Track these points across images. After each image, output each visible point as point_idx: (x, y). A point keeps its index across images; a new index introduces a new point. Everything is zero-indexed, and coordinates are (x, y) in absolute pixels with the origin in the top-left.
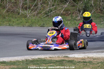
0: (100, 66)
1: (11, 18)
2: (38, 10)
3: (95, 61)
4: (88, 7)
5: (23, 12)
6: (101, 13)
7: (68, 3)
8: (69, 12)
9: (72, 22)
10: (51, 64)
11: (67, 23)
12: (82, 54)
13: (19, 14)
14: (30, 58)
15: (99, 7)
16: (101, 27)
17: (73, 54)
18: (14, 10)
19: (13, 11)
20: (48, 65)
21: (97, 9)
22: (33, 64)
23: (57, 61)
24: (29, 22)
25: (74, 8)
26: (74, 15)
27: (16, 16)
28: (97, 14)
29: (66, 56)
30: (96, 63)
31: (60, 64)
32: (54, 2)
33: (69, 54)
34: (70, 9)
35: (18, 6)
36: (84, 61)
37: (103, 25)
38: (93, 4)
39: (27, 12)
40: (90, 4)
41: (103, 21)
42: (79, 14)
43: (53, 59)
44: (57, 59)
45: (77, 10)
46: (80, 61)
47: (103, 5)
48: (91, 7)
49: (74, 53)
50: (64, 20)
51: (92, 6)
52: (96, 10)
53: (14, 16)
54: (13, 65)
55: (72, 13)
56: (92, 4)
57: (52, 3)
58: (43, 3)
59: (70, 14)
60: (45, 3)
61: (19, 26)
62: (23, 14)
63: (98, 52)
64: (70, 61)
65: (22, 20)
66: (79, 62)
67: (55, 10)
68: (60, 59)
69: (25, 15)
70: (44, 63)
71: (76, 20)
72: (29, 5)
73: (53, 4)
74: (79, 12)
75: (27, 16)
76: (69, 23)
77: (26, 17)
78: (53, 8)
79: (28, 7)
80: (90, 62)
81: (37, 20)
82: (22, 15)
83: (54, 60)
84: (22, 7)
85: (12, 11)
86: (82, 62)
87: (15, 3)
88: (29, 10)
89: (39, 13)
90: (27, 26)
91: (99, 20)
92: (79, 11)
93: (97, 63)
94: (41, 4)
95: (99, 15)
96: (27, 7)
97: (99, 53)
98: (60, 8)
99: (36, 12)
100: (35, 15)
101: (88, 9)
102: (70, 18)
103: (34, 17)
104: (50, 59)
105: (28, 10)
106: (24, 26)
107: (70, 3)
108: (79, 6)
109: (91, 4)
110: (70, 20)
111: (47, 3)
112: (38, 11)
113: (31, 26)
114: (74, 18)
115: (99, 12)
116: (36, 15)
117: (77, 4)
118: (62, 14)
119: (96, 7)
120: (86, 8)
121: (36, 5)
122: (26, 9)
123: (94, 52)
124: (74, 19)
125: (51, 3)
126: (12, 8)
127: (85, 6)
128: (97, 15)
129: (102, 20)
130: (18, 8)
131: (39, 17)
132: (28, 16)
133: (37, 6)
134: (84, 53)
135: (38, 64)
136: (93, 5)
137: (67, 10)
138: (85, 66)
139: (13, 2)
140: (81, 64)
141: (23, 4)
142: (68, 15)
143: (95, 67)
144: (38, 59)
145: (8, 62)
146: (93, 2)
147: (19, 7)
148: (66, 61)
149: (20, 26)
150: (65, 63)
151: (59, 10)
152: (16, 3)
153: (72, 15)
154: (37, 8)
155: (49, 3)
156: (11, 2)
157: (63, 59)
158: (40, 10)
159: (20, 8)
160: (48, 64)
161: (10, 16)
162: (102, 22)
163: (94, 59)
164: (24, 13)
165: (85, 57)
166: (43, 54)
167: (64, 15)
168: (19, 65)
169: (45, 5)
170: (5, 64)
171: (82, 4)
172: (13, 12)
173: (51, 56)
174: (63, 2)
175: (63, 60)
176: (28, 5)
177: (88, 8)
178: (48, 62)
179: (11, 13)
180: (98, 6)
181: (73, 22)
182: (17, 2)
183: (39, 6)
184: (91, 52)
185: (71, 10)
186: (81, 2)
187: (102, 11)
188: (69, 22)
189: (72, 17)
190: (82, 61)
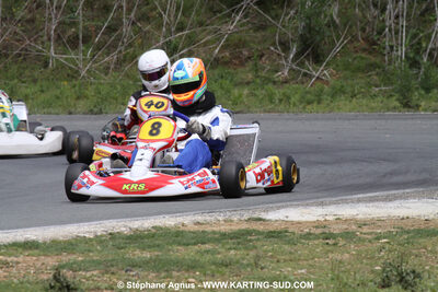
0: (387, 246)
1: (16, 81)
2: (123, 48)
3: (365, 229)
4: (317, 29)
5: (62, 58)
6: (370, 53)
7: (238, 18)
8: (246, 53)
9: (256, 92)
10: (208, 246)
11: (240, 96)
12: (313, 208)
13: (46, 65)
14: (125, 226)
15: (363, 30)
16: (372, 109)
17: (279, 208)
18: (26, 50)
19: (23, 52)
20: (196, 247)
21: (355, 38)
22: (139, 248)
23: (224, 236)
24: (86, 97)
25: (263, 33)
26: (266, 63)
27: (36, 74)
28: (355, 56)
29: (255, 216)
30: (369, 237)
31: (239, 243)
32: (183, 14)
33: (266, 211)
34: (248, 38)
35: (41, 34)
36: (324, 233)
37: (379, 99)
38: (338, 16)
39: (80, 58)
40: (326, 16)
41: (378, 83)
42: (286, 59)
43: (209, 229)
44: (225, 228)
45: (274, 44)
46: (310, 234)
47: (377, 22)
48: (332, 28)
49: (283, 207)
50: (228, 82)
51: (336, 27)
52: (351, 42)
53: (27, 72)
54: (69, 254)
55: (256, 54)
56: (335, 17)
57: (176, 16)
58: (139, 20)
59: (249, 58)
60: (148, 18)
61: (50, 113)
62: (63, 66)
63: (372, 200)
64: (275, 232)
65: (58, 88)
66: (308, 236)
67: (189, 46)
68: (235, 228)
69: (70, 68)
70: (179, 244)
71: (274, 83)
72: (84, 27)
73: (181, 23)
74: (283, 51)
75: (77, 72)
76: (248, 96)
77: (73, 75)
78: (181, 37)
79: (81, 37)
80: (348, 236)
81: (119, 87)
82: (57, 68)
83: (214, 232)
84: (59, 37)
85: (20, 55)
86: (317, 237)
87: (28, 21)
88: (88, 48)
89: (124, 61)
90: (84, 113)
91: (363, 81)
92: (285, 47)
93: (374, 236)
94: (133, 23)
95: (362, 58)
96: (78, 36)
97: (376, 204)
98: (209, 37)
99: (114, 56)
100: (109, 68)
101: (318, 38)
102: (250, 76)
103: (106, 74)
104: (196, 228)
105: (82, 47)
106: (70, 113)
107: (246, 16)
108: (284, 26)
109: (331, 16)
110: (248, 83)
111: (155, 18)
112: (120, 52)
113: (100, 112)
114: (263, 74)
115: (364, 50)
116: (112, 66)
117: (276, 17)
118: (217, 60)
119: (351, 27)
120: (310, 32)
121: (111, 29)
122: (73, 43)
123: (359, 201)
124: (266, 78)
125: (172, 19)
126: (18, 41)
127: (309, 28)
128: (356, 62)
129: (375, 77)
130: (43, 43)
131: (127, 76)
132: (83, 73)
133: (115, 30)
134: (322, 204)
135: (158, 246)
136: (337, 21)
137: (237, 46)
138: (329, 248)
139: (23, 17)
140: (316, 242)
141: (59, 23)
142: (242, 64)
143: (367, 251)
144: (154, 231)
145: (45, 243)
146: (336, 10)
147: (45, 38)
148: (258, 233)
149: (57, 114)
150: (258, 239)
151: (205, 44)
152: (32, 21)
153: (256, 65)
154: (119, 39)
155: (165, 17)
156: (11, 19)
157: (244, 226)
158: (130, 45)
159: (49, 39)
160: (195, 244)
161: (9, 75)
162: (376, 86)
163: (362, 224)
164: (66, 59)
165: (327, 218)
166: (169, 213)
167: (226, 63)
168: (89, 251)
169: (148, 28)
170: (37, 248)
171: (294, 18)
172: (24, 56)
173: (199, 218)
174: (220, 12)
175: (249, 232)
176: (81, 27)
177: (318, 32)
178: (193, 238)
179: (16, 62)
180: (356, 25)
181: (264, 92)
182: (38, 16)
183: (126, 29)
184: (346, 202)
185: (254, 42)
186: (292, 12)
187: (375, 43)
188: (246, 91)
189: (257, 71)
190: (319, 231)
